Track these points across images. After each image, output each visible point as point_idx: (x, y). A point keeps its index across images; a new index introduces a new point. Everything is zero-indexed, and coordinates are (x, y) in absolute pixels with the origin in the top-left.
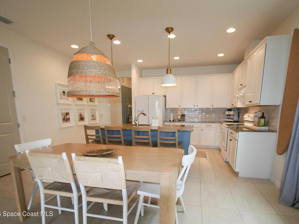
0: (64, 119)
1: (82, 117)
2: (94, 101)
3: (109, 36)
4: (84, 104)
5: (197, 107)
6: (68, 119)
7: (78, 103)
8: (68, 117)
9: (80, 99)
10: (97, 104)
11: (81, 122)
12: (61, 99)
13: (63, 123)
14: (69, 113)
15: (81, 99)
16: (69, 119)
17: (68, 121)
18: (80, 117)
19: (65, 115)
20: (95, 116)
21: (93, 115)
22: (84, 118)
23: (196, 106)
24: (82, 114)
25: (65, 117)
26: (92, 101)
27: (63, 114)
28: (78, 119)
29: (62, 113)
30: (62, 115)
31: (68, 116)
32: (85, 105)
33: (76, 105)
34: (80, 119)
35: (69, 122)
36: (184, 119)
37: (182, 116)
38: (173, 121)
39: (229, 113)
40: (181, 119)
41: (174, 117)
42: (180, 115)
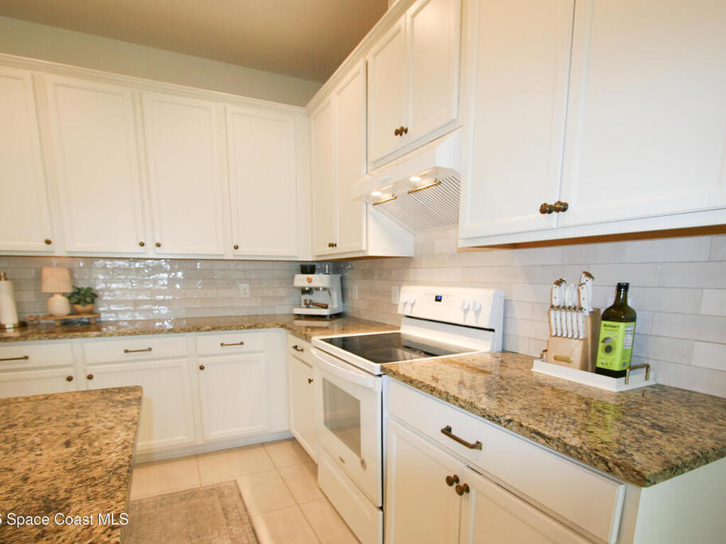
5: (159, 250)
23: (150, 244)
36: (91, 312)
37: (74, 300)
38: (22, 325)
39: (310, 281)
40: (70, 315)
41: (19, 305)
42: (63, 294)
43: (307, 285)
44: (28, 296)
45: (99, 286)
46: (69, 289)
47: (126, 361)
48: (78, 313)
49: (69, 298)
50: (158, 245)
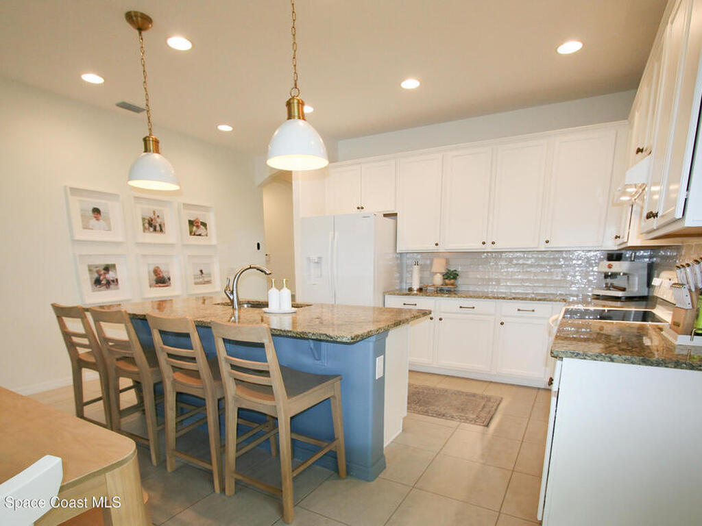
0: (97, 282)
1: (163, 277)
2: (207, 235)
3: (130, 17)
4: (171, 241)
5: (494, 246)
6: (113, 281)
7: (147, 240)
8: (111, 275)
9: (155, 230)
10: (214, 242)
11: (158, 288)
12: (86, 227)
13: (93, 291)
14: (114, 266)
15: (158, 228)
16: (116, 281)
17: (111, 286)
18: (155, 277)
19: (103, 272)
20: (209, 275)
21: (201, 271)
22: (169, 279)
23: (489, 243)
24: (162, 268)
25: (100, 275)
26: (200, 235)
27: (95, 270)
28: (146, 282)
29: (89, 266)
30: (90, 270)
31: (110, 272)
32: (172, 245)
33: (139, 244)
34: (154, 282)
35: (118, 288)
36: (452, 284)
37: (445, 277)
38: (420, 290)
39: (610, 266)
40: (442, 285)
41: (421, 279)
42: (441, 273)
43: (610, 271)
44: (427, 274)
45: (459, 269)
46: (444, 271)
47: (460, 313)
48: (446, 285)
49: (444, 276)
50: (493, 243)
